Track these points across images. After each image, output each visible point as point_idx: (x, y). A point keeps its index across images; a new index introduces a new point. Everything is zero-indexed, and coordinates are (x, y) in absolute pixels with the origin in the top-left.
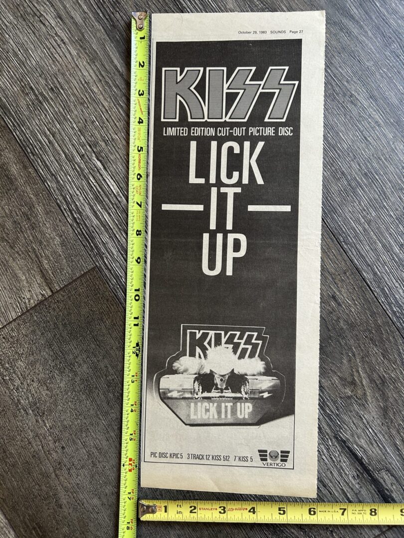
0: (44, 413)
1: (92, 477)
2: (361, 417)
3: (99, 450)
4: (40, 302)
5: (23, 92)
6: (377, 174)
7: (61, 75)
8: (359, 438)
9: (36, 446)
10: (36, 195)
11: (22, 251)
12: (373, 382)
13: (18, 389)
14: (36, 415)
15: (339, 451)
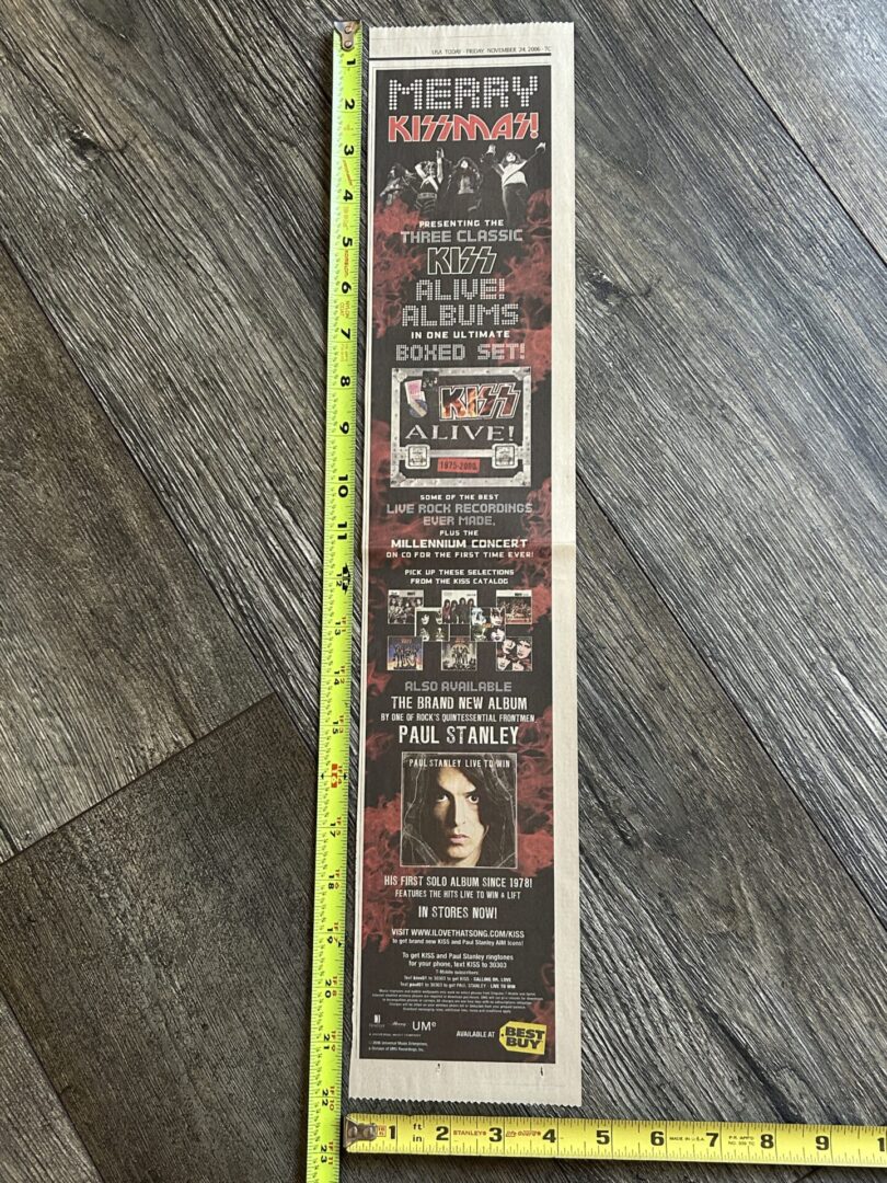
0: (171, 962)
1: (257, 1081)
2: (745, 972)
3: (272, 1030)
4: (173, 757)
5: (153, 385)
6: (769, 541)
7: (222, 359)
8: (740, 1008)
9: (156, 1022)
10: (172, 566)
11: (142, 665)
12: (765, 908)
13: (124, 915)
14: (156, 965)
15: (706, 1033)
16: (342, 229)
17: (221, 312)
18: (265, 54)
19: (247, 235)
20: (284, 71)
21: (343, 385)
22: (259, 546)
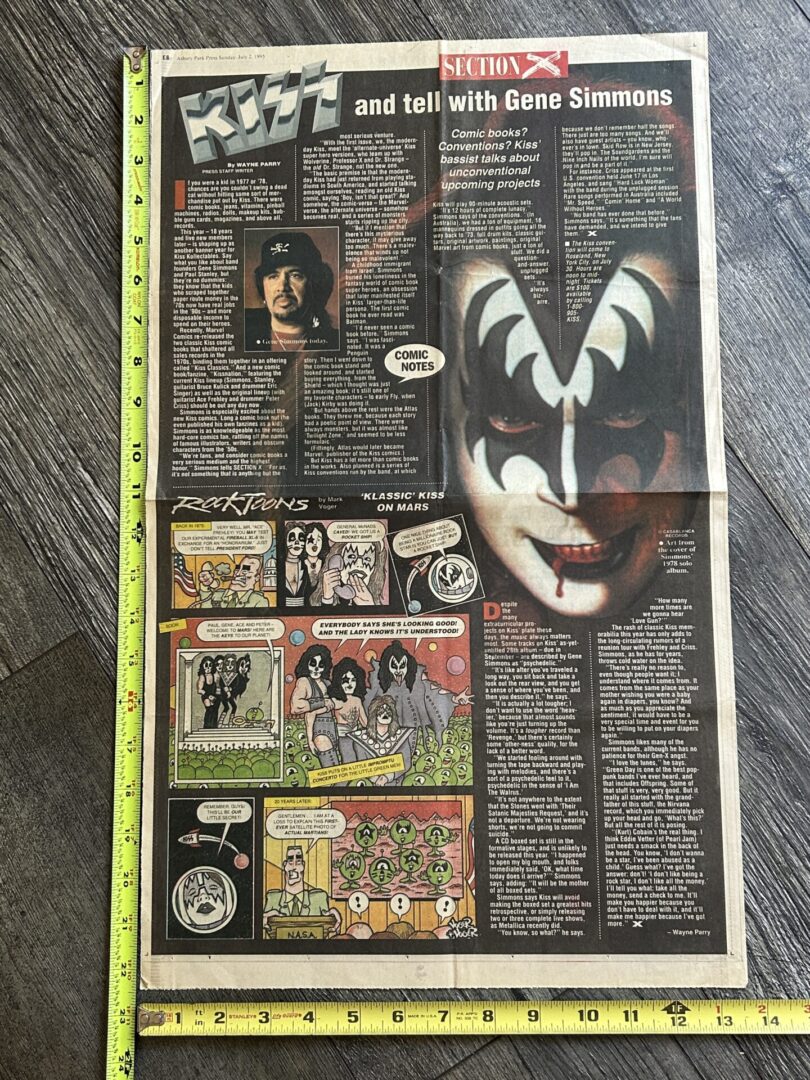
1: (67, 957)
3: (79, 915)
16: (133, 229)
17: (31, 303)
18: (66, 75)
19: (51, 235)
20: (83, 90)
21: (136, 364)
22: (64, 505)
